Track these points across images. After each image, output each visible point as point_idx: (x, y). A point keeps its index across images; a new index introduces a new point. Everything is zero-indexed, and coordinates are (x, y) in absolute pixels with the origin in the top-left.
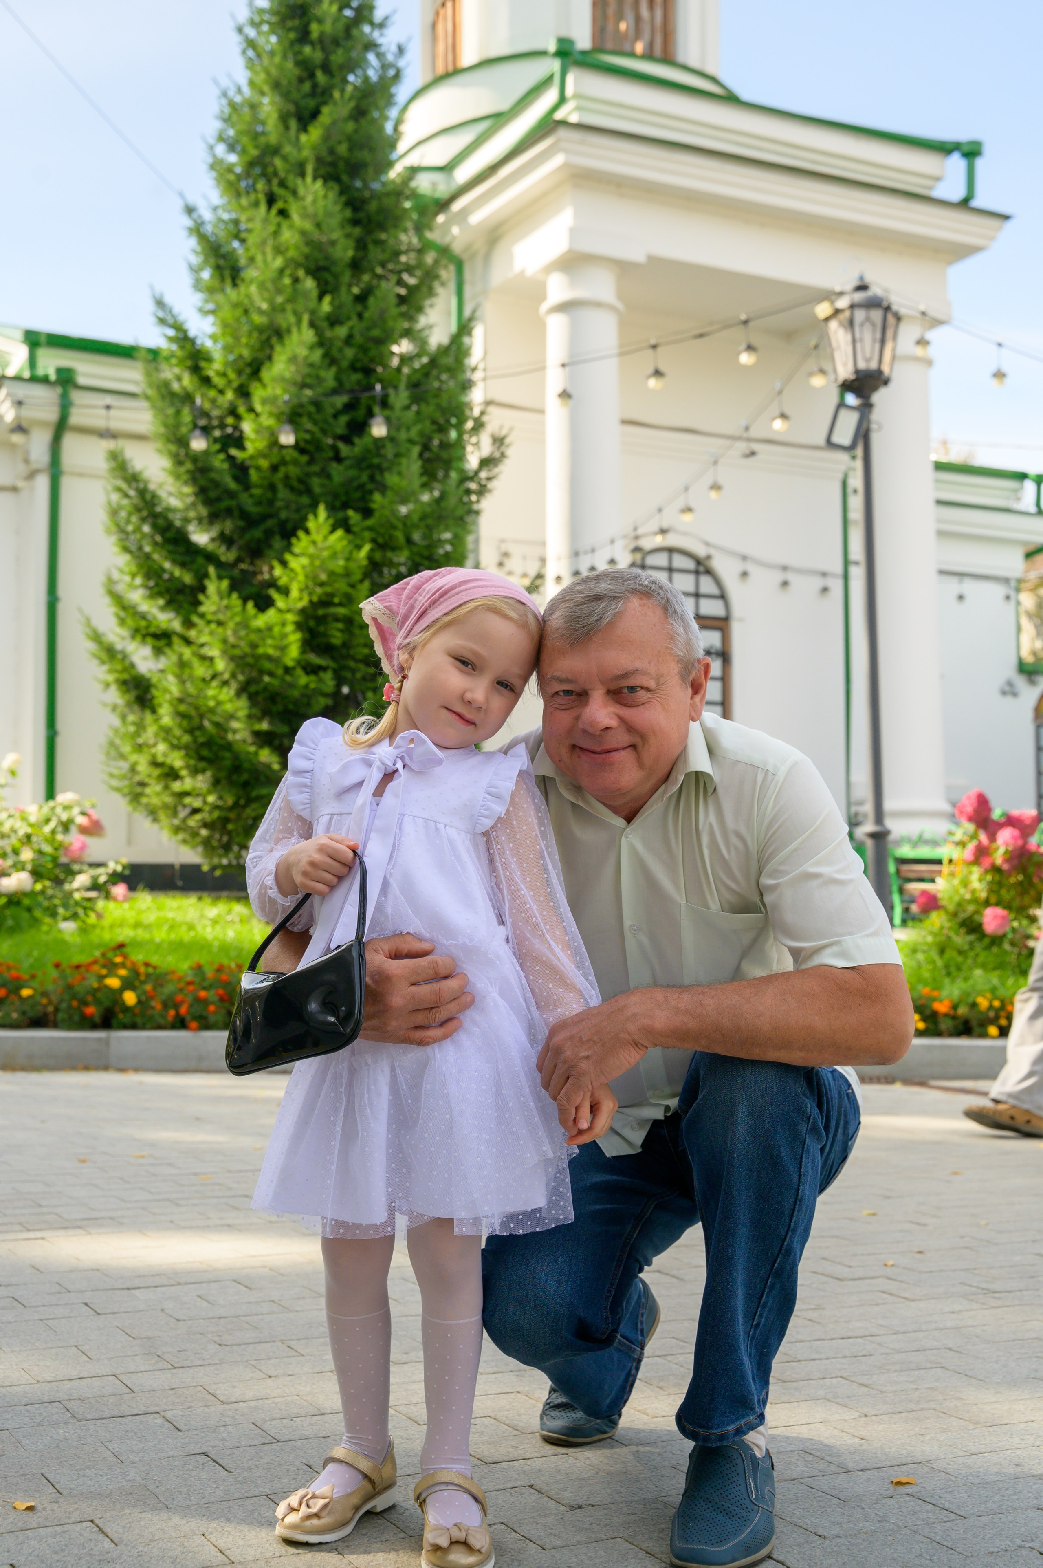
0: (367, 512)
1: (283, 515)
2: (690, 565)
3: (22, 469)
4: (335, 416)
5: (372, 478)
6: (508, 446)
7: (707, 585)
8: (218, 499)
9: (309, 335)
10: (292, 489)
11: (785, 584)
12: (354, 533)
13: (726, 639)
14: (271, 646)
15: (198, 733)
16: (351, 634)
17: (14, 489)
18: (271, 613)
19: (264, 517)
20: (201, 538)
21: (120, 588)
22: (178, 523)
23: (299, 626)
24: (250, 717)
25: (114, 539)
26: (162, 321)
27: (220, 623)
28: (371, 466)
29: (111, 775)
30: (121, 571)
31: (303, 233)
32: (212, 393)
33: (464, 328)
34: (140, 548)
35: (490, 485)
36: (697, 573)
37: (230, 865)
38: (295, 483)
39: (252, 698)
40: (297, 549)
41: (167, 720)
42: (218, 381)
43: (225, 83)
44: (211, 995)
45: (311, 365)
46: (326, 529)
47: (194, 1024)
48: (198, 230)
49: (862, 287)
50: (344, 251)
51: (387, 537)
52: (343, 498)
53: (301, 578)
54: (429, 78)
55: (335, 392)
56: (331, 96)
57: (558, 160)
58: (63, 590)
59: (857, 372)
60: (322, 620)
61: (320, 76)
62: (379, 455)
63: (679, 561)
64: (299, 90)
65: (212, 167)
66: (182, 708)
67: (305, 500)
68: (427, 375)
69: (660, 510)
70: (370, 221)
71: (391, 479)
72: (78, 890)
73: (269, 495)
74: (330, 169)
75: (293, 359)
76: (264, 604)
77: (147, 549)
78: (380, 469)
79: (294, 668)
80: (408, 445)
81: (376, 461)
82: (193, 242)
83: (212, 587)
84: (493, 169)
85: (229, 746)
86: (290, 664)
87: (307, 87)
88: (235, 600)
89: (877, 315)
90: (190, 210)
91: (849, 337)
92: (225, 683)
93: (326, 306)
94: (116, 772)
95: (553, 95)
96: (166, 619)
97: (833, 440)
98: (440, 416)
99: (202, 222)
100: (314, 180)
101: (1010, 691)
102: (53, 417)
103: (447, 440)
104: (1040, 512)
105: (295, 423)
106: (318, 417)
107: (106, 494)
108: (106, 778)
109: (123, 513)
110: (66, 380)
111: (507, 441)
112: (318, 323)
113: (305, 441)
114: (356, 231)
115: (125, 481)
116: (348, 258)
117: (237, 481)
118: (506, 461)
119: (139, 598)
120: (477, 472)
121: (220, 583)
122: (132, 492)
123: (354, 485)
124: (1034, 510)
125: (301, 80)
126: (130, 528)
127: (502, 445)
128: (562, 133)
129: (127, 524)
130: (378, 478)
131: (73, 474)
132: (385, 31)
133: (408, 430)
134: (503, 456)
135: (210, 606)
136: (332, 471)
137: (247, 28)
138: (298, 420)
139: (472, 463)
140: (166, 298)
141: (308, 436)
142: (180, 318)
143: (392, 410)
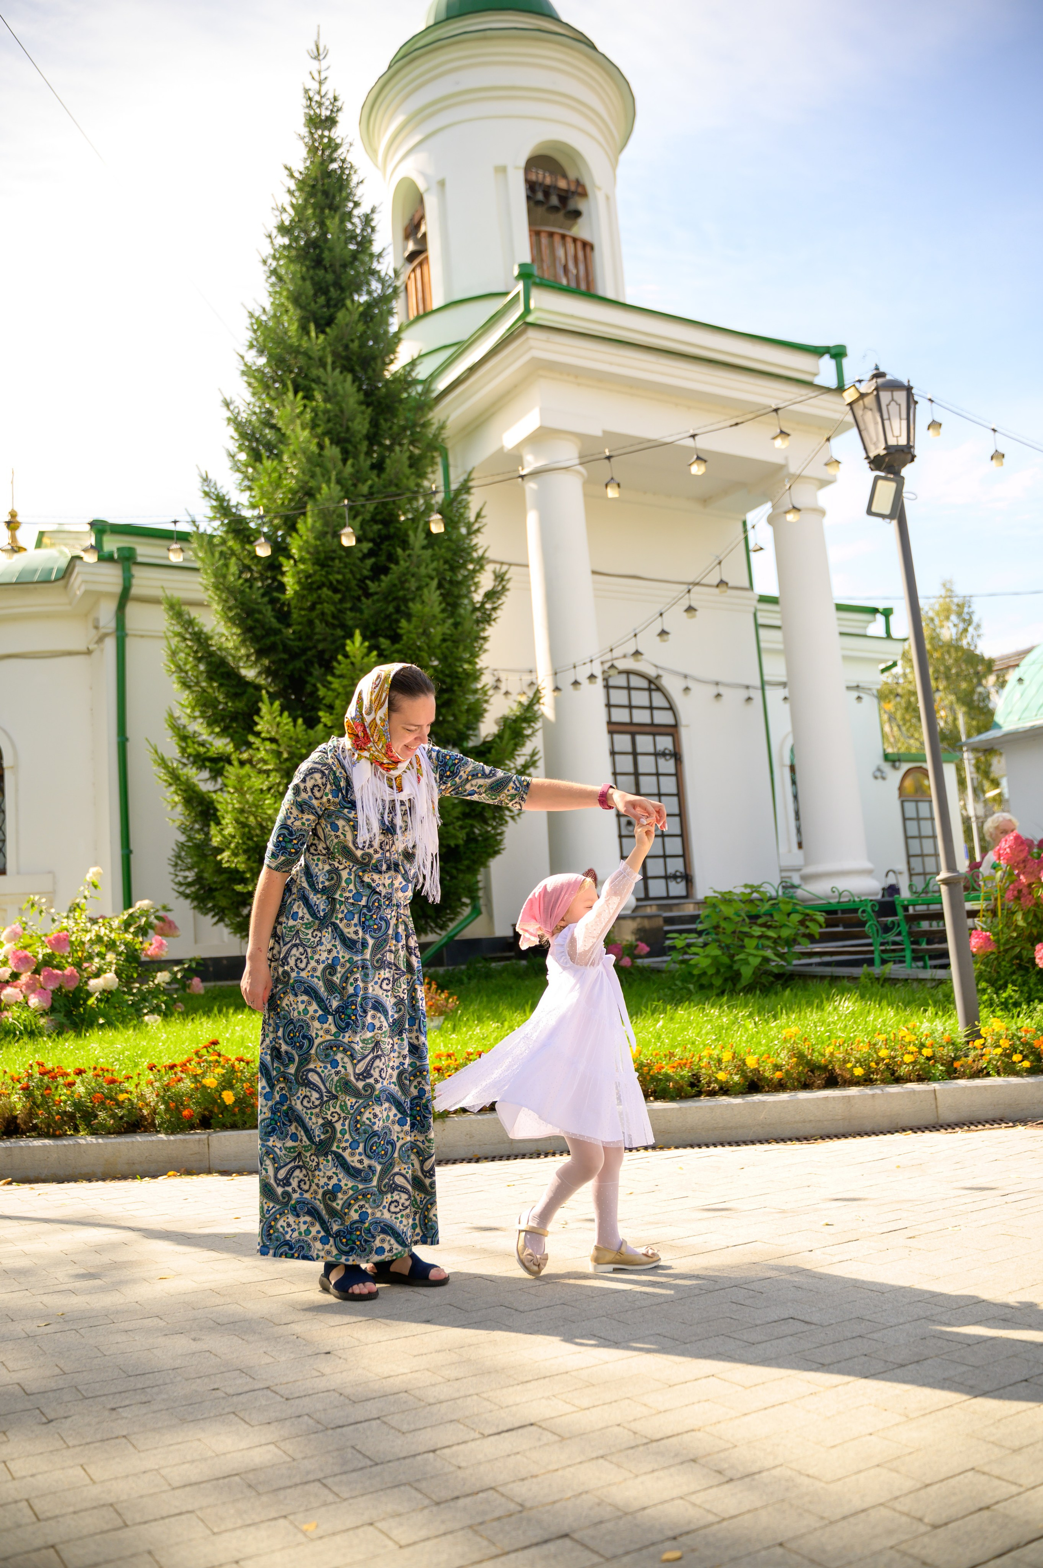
1: (321, 646)
2: (644, 684)
3: (93, 634)
5: (398, 610)
6: (509, 580)
7: (658, 700)
8: (263, 637)
9: (337, 490)
10: (327, 623)
11: (718, 695)
13: (676, 742)
19: (304, 651)
20: (249, 673)
21: (181, 720)
22: (229, 659)
25: (174, 678)
26: (207, 494)
27: (273, 740)
28: (397, 598)
29: (180, 884)
30: (182, 706)
34: (197, 684)
35: (494, 615)
36: (650, 690)
38: (330, 620)
40: (337, 672)
43: (252, 307)
45: (340, 516)
46: (363, 652)
48: (236, 421)
49: (879, 375)
50: (361, 425)
52: (373, 628)
56: (344, 305)
57: (528, 355)
58: (130, 733)
59: (888, 447)
61: (334, 293)
63: (635, 681)
64: (316, 302)
65: (243, 373)
66: (244, 817)
67: (341, 630)
69: (661, 615)
70: (380, 403)
71: (415, 607)
73: (308, 630)
74: (345, 363)
76: (311, 721)
77: (204, 684)
78: (405, 600)
80: (428, 580)
81: (401, 593)
82: (231, 431)
83: (264, 708)
84: (472, 370)
87: (322, 300)
88: (286, 718)
89: (899, 396)
90: (227, 404)
91: (877, 417)
93: (349, 469)
94: (183, 881)
95: (519, 310)
96: (221, 745)
97: (874, 509)
98: (449, 555)
99: (238, 413)
100: (334, 369)
101: (879, 775)
102: (118, 589)
103: (454, 578)
104: (889, 636)
105: (329, 566)
106: (347, 560)
107: (167, 638)
108: (176, 887)
109: (182, 655)
110: (127, 559)
111: (507, 577)
112: (344, 482)
113: (338, 581)
114: (369, 410)
115: (183, 626)
116: (364, 432)
117: (279, 620)
118: (507, 593)
119: (198, 727)
120: (483, 603)
121: (272, 704)
122: (188, 636)
123: (382, 615)
124: (884, 635)
125: (315, 295)
126: (188, 667)
127: (502, 580)
128: (531, 333)
129: (185, 664)
130: (403, 608)
131: (135, 636)
132: (381, 260)
133: (427, 566)
134: (504, 589)
135: (262, 726)
136: (364, 607)
137: (270, 261)
138: (330, 563)
139: (478, 597)
140: (210, 477)
141: (340, 577)
142: (223, 491)
143: (412, 549)
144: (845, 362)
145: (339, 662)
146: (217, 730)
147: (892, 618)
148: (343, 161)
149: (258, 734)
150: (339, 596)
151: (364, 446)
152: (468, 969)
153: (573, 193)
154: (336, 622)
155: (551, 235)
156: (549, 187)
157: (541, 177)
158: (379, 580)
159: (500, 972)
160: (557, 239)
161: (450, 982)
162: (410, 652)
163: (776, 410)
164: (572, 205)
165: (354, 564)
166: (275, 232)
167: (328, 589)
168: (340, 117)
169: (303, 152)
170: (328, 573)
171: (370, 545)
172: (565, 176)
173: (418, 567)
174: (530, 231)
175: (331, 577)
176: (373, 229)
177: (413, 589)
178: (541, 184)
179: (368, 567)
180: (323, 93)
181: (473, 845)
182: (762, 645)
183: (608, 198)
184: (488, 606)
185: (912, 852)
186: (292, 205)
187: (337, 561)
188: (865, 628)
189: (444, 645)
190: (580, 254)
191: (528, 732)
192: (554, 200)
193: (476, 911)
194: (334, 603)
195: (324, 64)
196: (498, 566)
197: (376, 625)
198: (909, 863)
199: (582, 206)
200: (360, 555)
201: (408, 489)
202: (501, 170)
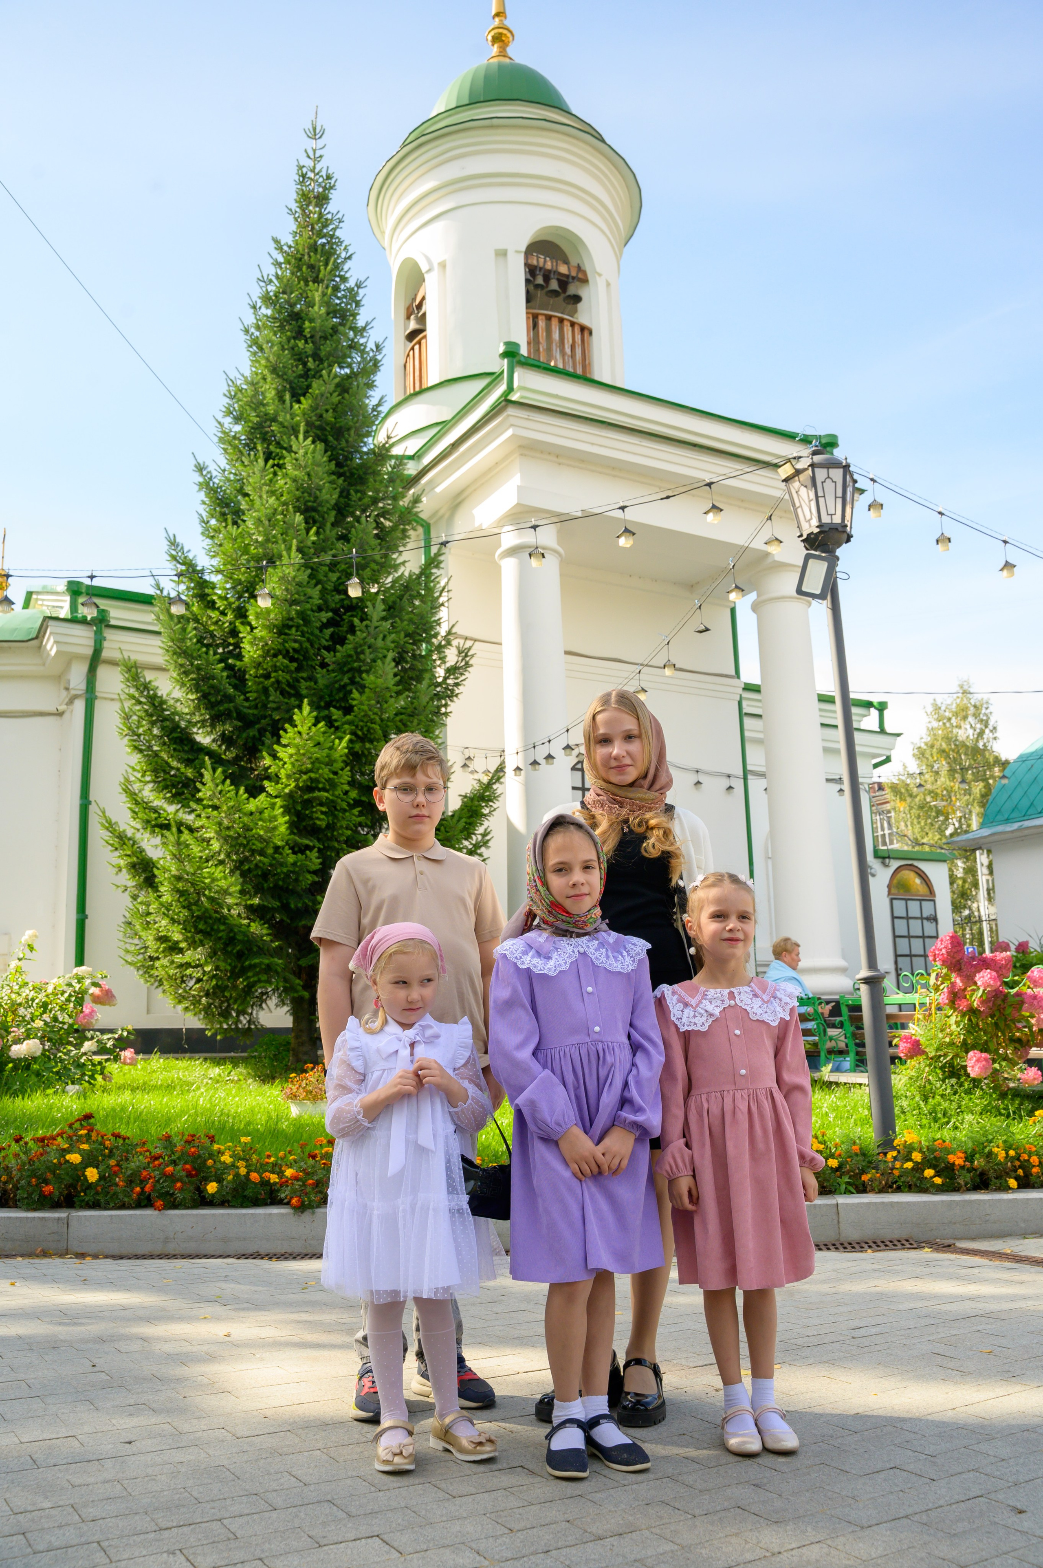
0: (348, 710)
1: (274, 714)
3: (64, 696)
4: (321, 629)
5: (352, 682)
6: (473, 656)
8: (218, 703)
9: (297, 558)
10: (283, 693)
11: (698, 783)
12: (336, 727)
14: (262, 828)
15: (194, 908)
16: (335, 817)
17: (60, 714)
18: (262, 797)
19: (258, 720)
20: (204, 738)
21: (137, 786)
22: (183, 724)
23: (287, 810)
24: (242, 892)
25: (126, 740)
26: (174, 558)
27: (215, 808)
28: (351, 670)
29: (127, 951)
30: (134, 769)
31: (295, 480)
32: (214, 615)
33: (433, 562)
34: (150, 747)
35: (457, 691)
37: (229, 1029)
38: (284, 687)
39: (243, 875)
40: (284, 741)
41: (167, 898)
42: (219, 604)
43: (233, 374)
45: (299, 584)
46: (310, 722)
47: (159, 1203)
48: (208, 486)
50: (329, 495)
51: (365, 729)
52: (326, 697)
53: (288, 766)
54: (402, 397)
55: (320, 609)
56: (321, 376)
57: (510, 432)
58: (92, 795)
59: (821, 525)
60: (308, 803)
62: (358, 660)
64: (292, 372)
66: (180, 885)
67: (293, 701)
68: (401, 598)
70: (352, 474)
71: (368, 679)
72: (85, 1054)
73: (263, 698)
74: (319, 432)
75: (282, 579)
76: (255, 791)
77: (155, 748)
78: (360, 671)
79: (283, 848)
80: (384, 652)
81: (356, 665)
82: (202, 496)
83: (207, 775)
84: (455, 446)
85: (223, 919)
86: (280, 843)
87: (299, 370)
88: (228, 786)
90: (200, 469)
91: (812, 494)
92: (221, 862)
93: (312, 538)
94: (132, 948)
95: (502, 388)
96: (173, 810)
97: (804, 589)
98: (410, 628)
99: (211, 479)
100: (305, 438)
102: (89, 652)
103: (417, 652)
104: (882, 731)
105: (286, 634)
106: (305, 629)
107: (121, 700)
109: (135, 718)
110: (101, 622)
111: (470, 653)
112: (306, 550)
113: (294, 650)
114: (341, 481)
115: (138, 689)
116: (333, 502)
117: (235, 687)
118: (470, 669)
119: (148, 793)
120: (445, 679)
122: (143, 700)
123: (337, 686)
124: (878, 730)
125: (293, 365)
126: (141, 730)
127: (466, 656)
128: (511, 411)
129: (138, 728)
130: (358, 679)
131: (105, 699)
132: (364, 334)
133: (384, 637)
134: (467, 665)
135: (205, 793)
136: (318, 676)
137: (252, 330)
138: (287, 631)
139: (441, 672)
140: (178, 540)
141: (296, 645)
142: (191, 556)
143: (370, 620)
145: (285, 731)
146: (169, 795)
147: (886, 713)
148: (332, 237)
149: (199, 801)
150: (295, 665)
151: (332, 517)
153: (573, 278)
154: (292, 692)
155: (549, 318)
156: (550, 271)
157: (541, 261)
158: (335, 651)
160: (555, 323)
162: (361, 724)
163: (709, 485)
164: (572, 290)
165: (312, 634)
166: (259, 303)
167: (284, 657)
168: (333, 195)
169: (293, 227)
170: (285, 641)
171: (330, 614)
172: (566, 262)
173: (376, 639)
174: (528, 313)
175: (286, 645)
176: (358, 304)
177: (369, 660)
178: (541, 269)
179: (327, 637)
180: (317, 171)
182: (747, 734)
183: (608, 284)
185: (899, 952)
186: (277, 277)
187: (294, 629)
188: (859, 721)
189: (398, 718)
190: (578, 337)
191: (486, 811)
192: (554, 285)
194: (290, 672)
195: (320, 143)
196: (462, 641)
197: (329, 694)
198: (896, 963)
199: (583, 292)
200: (318, 624)
201: (374, 561)
202: (502, 254)
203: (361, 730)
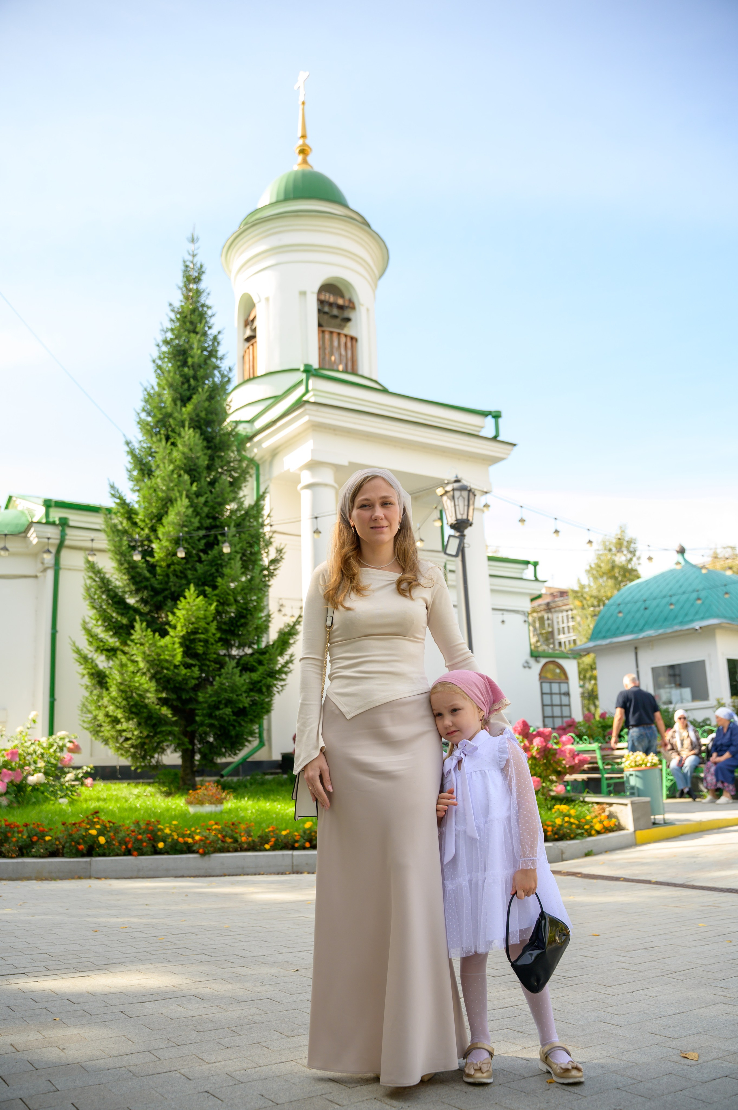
0: (215, 587)
1: (173, 589)
3: (40, 567)
4: (199, 540)
5: (217, 571)
6: (284, 553)
8: (141, 582)
9: (186, 502)
10: (177, 576)
12: (208, 598)
14: (167, 655)
15: (130, 700)
16: (208, 648)
17: (36, 577)
18: (168, 638)
19: (163, 591)
20: (131, 601)
21: (90, 626)
22: (120, 594)
23: (181, 644)
24: (156, 691)
25: (88, 602)
26: (113, 496)
27: (142, 644)
28: (217, 565)
29: (84, 721)
30: (91, 618)
31: (183, 453)
32: (138, 530)
33: (261, 497)
34: (101, 607)
35: (275, 573)
37: (145, 766)
38: (179, 574)
39: (158, 681)
40: (180, 607)
41: (114, 694)
42: (140, 524)
43: (146, 384)
44: (143, 837)
45: (187, 516)
46: (195, 595)
47: (135, 853)
48: (132, 453)
49: (457, 481)
50: (204, 462)
51: (225, 599)
52: (203, 580)
53: (182, 620)
54: (241, 381)
55: (199, 529)
56: (197, 390)
57: (306, 418)
58: (59, 627)
59: (457, 520)
60: (193, 641)
61: (192, 382)
62: (221, 559)
64: (182, 388)
65: (139, 423)
66: (122, 687)
67: (184, 582)
68: (244, 520)
70: (216, 447)
71: (226, 571)
72: (68, 781)
73: (166, 579)
74: (197, 424)
75: (178, 514)
76: (164, 634)
77: (104, 607)
78: (221, 566)
79: (179, 666)
80: (235, 554)
81: (219, 562)
82: (129, 458)
83: (137, 626)
84: (274, 422)
85: (146, 706)
86: (177, 663)
87: (186, 386)
88: (149, 632)
89: (465, 494)
90: (128, 443)
91: (453, 504)
92: (144, 674)
93: (194, 488)
94: (86, 720)
95: (302, 390)
96: (113, 642)
97: (448, 552)
98: (249, 539)
99: (134, 448)
100: (189, 429)
101: (527, 666)
102: (57, 541)
103: (253, 551)
104: (537, 580)
106: (190, 541)
107: (85, 580)
108: (81, 723)
109: (93, 590)
110: (64, 523)
111: (283, 551)
112: (191, 496)
114: (209, 452)
115: (94, 574)
116: (205, 464)
117: (150, 573)
118: (283, 561)
119: (100, 631)
120: (269, 566)
121: (141, 624)
122: (97, 579)
123: (208, 574)
124: (533, 578)
125: (183, 383)
126: (96, 597)
127: (281, 553)
128: (307, 406)
129: (94, 595)
130: (220, 570)
131: (66, 569)
132: (223, 361)
133: (235, 546)
134: (281, 558)
135: (136, 635)
136: (198, 568)
137: (157, 360)
139: (266, 562)
142: (123, 493)
143: (228, 537)
144: (501, 421)
145: (181, 601)
146: (111, 633)
147: (538, 567)
148: (204, 302)
151: (205, 473)
152: (251, 779)
153: (347, 307)
154: (182, 575)
155: (331, 333)
156: (332, 303)
157: (327, 297)
158: (208, 554)
159: (270, 782)
160: (335, 336)
161: (239, 786)
164: (345, 314)
165: (194, 543)
166: (161, 344)
168: (204, 277)
169: (181, 297)
171: (204, 532)
172: (342, 296)
174: (319, 330)
176: (218, 343)
177: (226, 560)
178: (327, 302)
179: (203, 544)
180: (194, 263)
181: (254, 707)
183: (368, 310)
184: (272, 568)
185: (546, 714)
186: (172, 328)
188: (522, 573)
190: (349, 344)
191: (291, 641)
192: (335, 311)
193: (262, 744)
195: (197, 245)
197: (205, 578)
198: (544, 721)
199: (352, 315)
200: (197, 538)
202: (303, 294)
203: (223, 599)
